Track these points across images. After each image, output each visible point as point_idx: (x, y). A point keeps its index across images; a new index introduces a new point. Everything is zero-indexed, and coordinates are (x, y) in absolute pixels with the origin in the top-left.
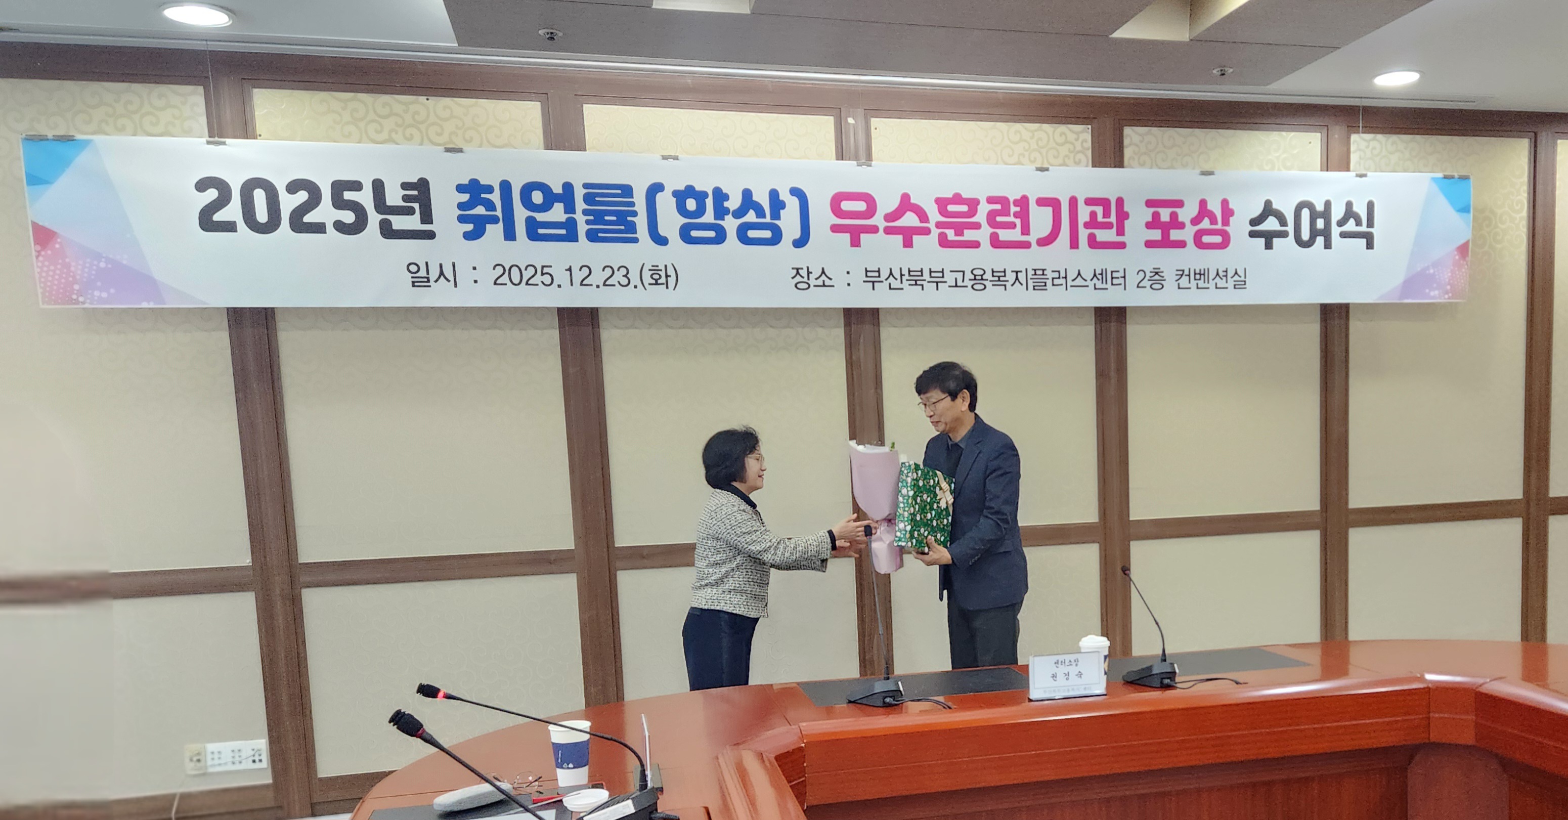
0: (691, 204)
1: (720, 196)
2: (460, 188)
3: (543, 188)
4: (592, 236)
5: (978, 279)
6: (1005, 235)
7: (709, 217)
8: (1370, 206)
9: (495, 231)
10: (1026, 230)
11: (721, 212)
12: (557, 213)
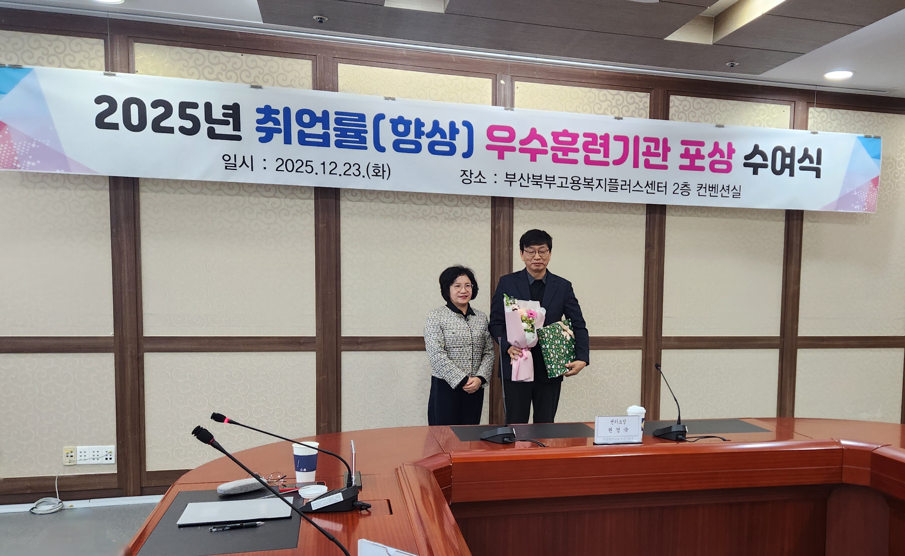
0: (401, 128)
1: (419, 124)
2: (259, 111)
3: (311, 113)
4: (339, 144)
5: (576, 183)
6: (593, 157)
7: (411, 136)
8: (819, 152)
9: (279, 138)
10: (606, 155)
11: (419, 134)
12: (318, 129)
